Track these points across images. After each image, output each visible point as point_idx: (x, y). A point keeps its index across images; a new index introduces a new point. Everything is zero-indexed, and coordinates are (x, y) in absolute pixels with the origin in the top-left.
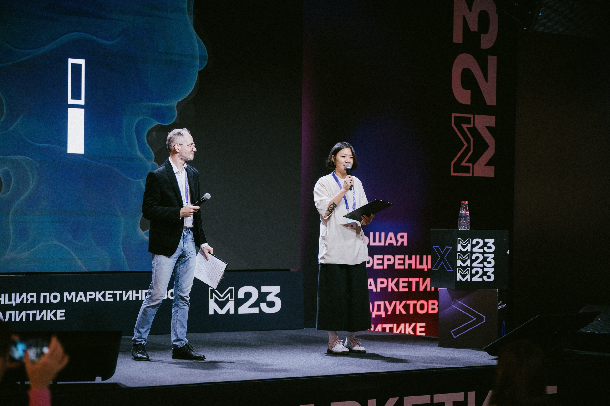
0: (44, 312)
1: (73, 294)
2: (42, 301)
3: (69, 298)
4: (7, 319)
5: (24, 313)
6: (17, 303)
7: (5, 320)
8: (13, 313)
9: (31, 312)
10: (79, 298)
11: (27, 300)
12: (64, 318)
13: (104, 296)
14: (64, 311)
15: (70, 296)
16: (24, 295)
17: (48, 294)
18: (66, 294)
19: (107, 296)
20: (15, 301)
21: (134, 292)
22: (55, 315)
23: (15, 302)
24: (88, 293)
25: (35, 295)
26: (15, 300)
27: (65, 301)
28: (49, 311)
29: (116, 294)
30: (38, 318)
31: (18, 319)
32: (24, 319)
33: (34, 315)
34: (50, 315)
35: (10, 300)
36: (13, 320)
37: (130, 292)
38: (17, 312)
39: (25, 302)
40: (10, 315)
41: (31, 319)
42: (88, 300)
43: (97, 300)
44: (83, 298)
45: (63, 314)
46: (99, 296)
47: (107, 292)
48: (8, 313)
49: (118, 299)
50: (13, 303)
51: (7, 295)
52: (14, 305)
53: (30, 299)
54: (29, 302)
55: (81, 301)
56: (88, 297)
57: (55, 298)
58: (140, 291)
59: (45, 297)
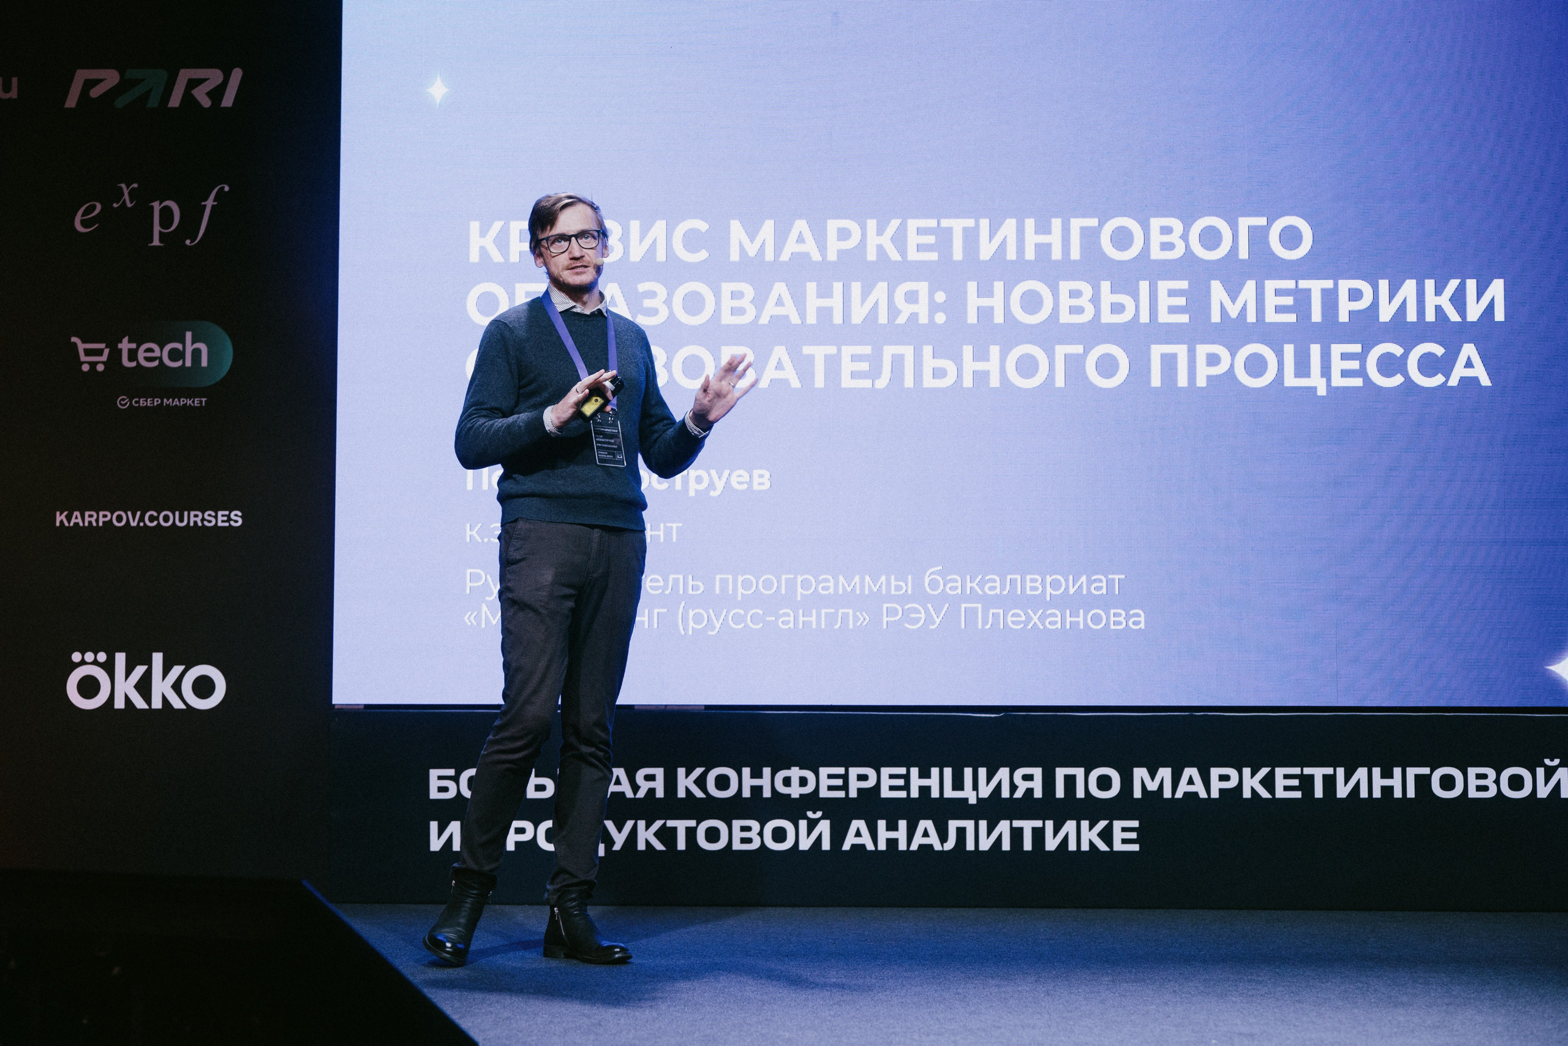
0: (1070, 826)
1: (1165, 773)
2: (1060, 793)
3: (1153, 786)
4: (950, 845)
5: (1004, 827)
6: (980, 796)
7: (945, 844)
8: (969, 825)
9: (1028, 826)
10: (1183, 788)
11: (1013, 788)
12: (1135, 847)
13: (1269, 782)
14: (1135, 824)
15: (1153, 778)
16: (1003, 773)
17: (1079, 772)
18: (1140, 773)
19: (1280, 782)
20: (974, 790)
21: (1377, 771)
22: (1106, 835)
23: (975, 792)
24: (1215, 772)
25: (1037, 772)
26: (975, 787)
27: (1137, 794)
28: (1085, 824)
29: (1312, 777)
30: (1051, 844)
31: (985, 845)
32: (1006, 846)
33: (1039, 835)
34: (1090, 835)
35: (958, 785)
36: (970, 846)
37: (1361, 773)
38: (983, 824)
39: (1005, 793)
40: (961, 832)
41: (1028, 845)
42: (1215, 794)
43: (1247, 794)
44: (1199, 788)
45: (1133, 835)
46: (1251, 783)
47: (1280, 772)
48: (953, 825)
49: (1319, 793)
50: (968, 794)
51: (948, 772)
52: (973, 801)
53: (1022, 786)
54: (1019, 794)
55: (1191, 796)
56: (1216, 786)
57: (1104, 783)
58: (1397, 771)
59: (1070, 781)
